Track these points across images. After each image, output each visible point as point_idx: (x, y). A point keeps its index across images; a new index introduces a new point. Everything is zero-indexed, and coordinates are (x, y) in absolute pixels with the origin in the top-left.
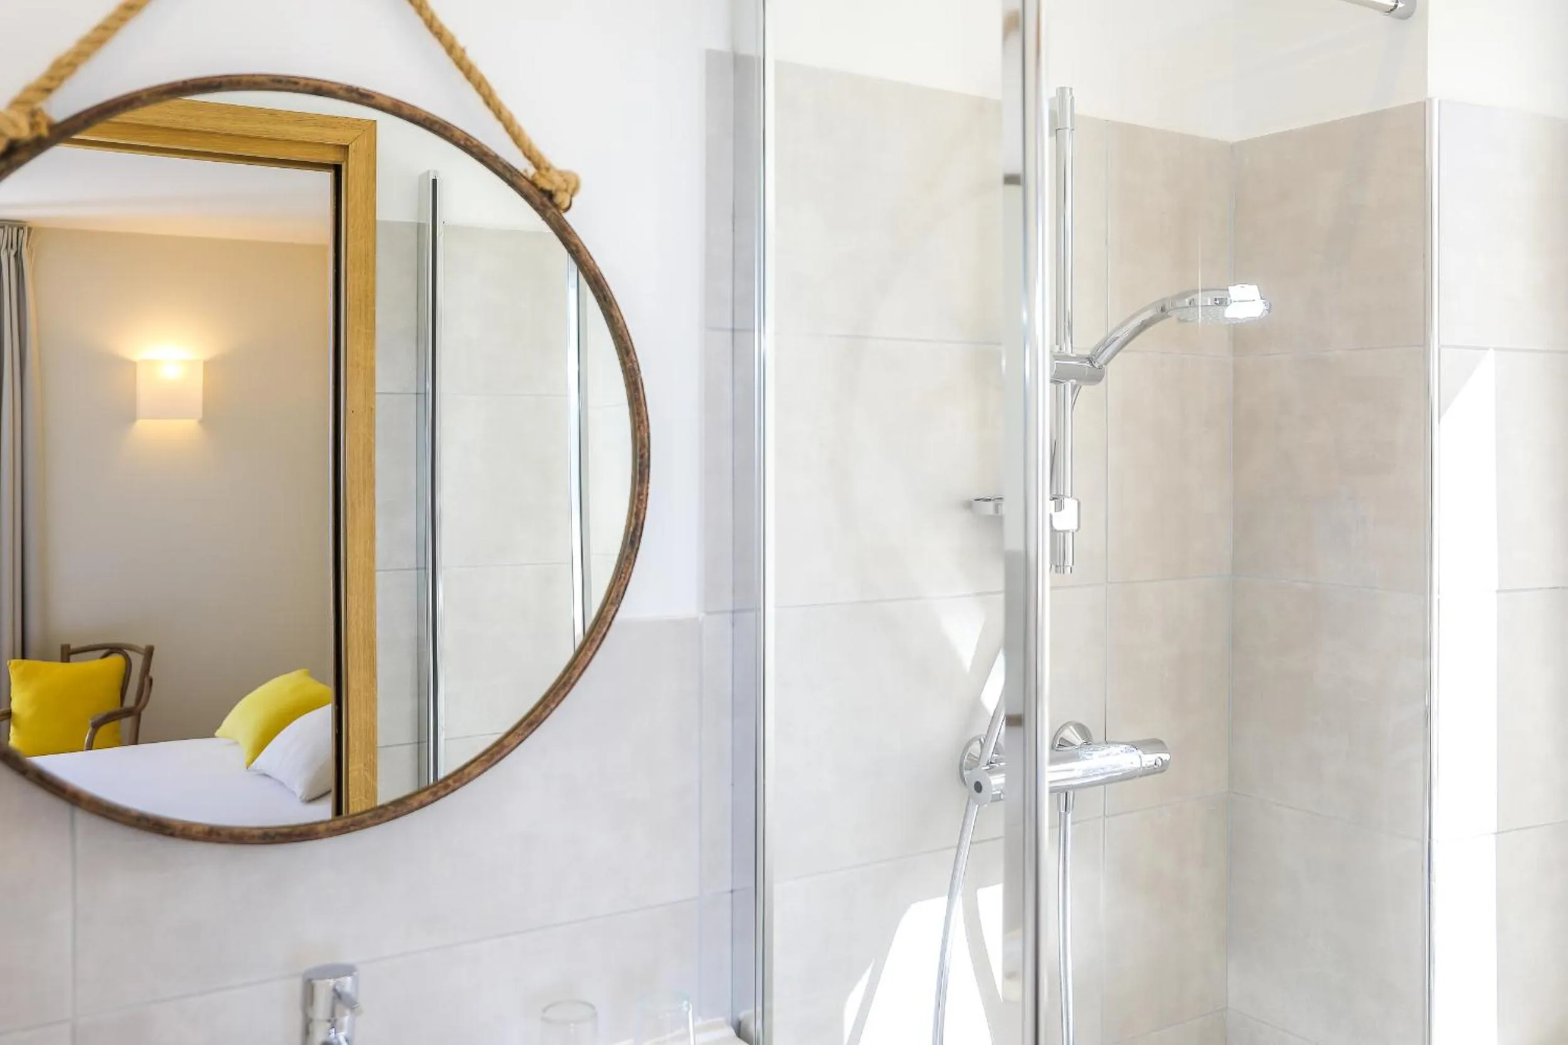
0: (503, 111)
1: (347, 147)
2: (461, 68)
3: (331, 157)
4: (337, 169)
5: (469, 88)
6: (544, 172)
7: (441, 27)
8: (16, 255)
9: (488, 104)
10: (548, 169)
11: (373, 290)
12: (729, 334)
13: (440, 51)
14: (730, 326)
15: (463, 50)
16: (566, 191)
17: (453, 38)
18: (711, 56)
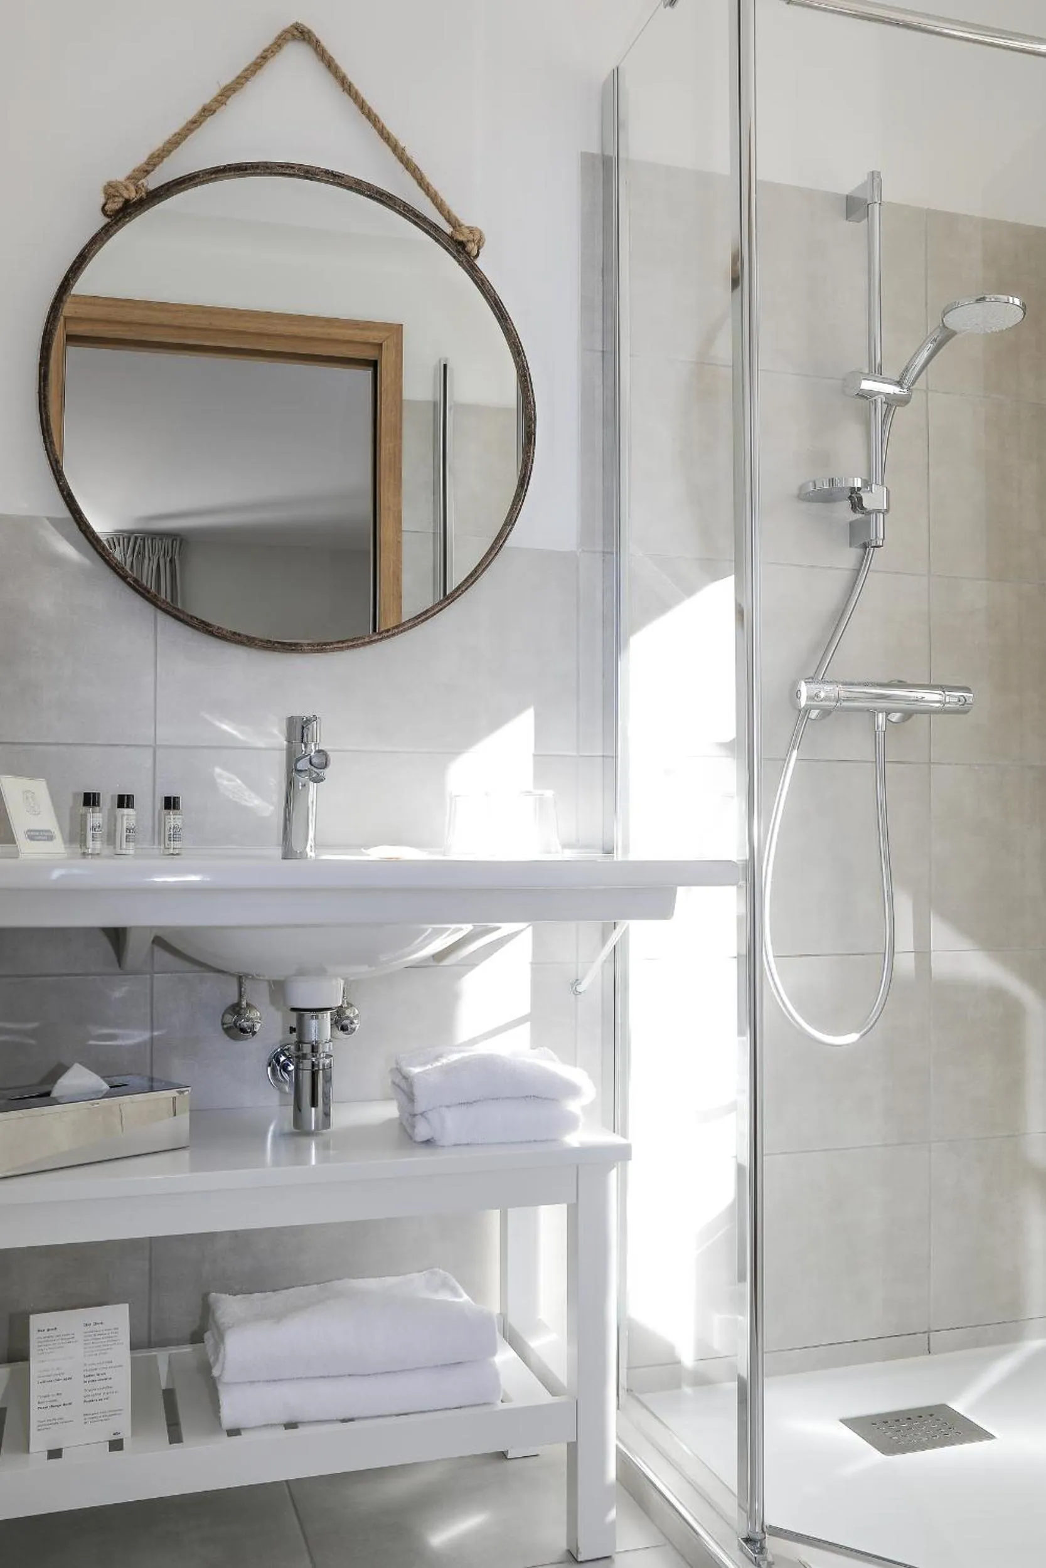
0: (430, 188)
1: (381, 345)
2: (402, 162)
3: (369, 354)
4: (374, 365)
5: (408, 175)
6: (458, 228)
7: (388, 133)
8: (171, 561)
9: (420, 184)
10: (460, 226)
11: (400, 451)
12: (600, 354)
13: (389, 150)
14: (601, 349)
15: (403, 149)
16: (474, 241)
17: (396, 141)
18: (586, 157)
